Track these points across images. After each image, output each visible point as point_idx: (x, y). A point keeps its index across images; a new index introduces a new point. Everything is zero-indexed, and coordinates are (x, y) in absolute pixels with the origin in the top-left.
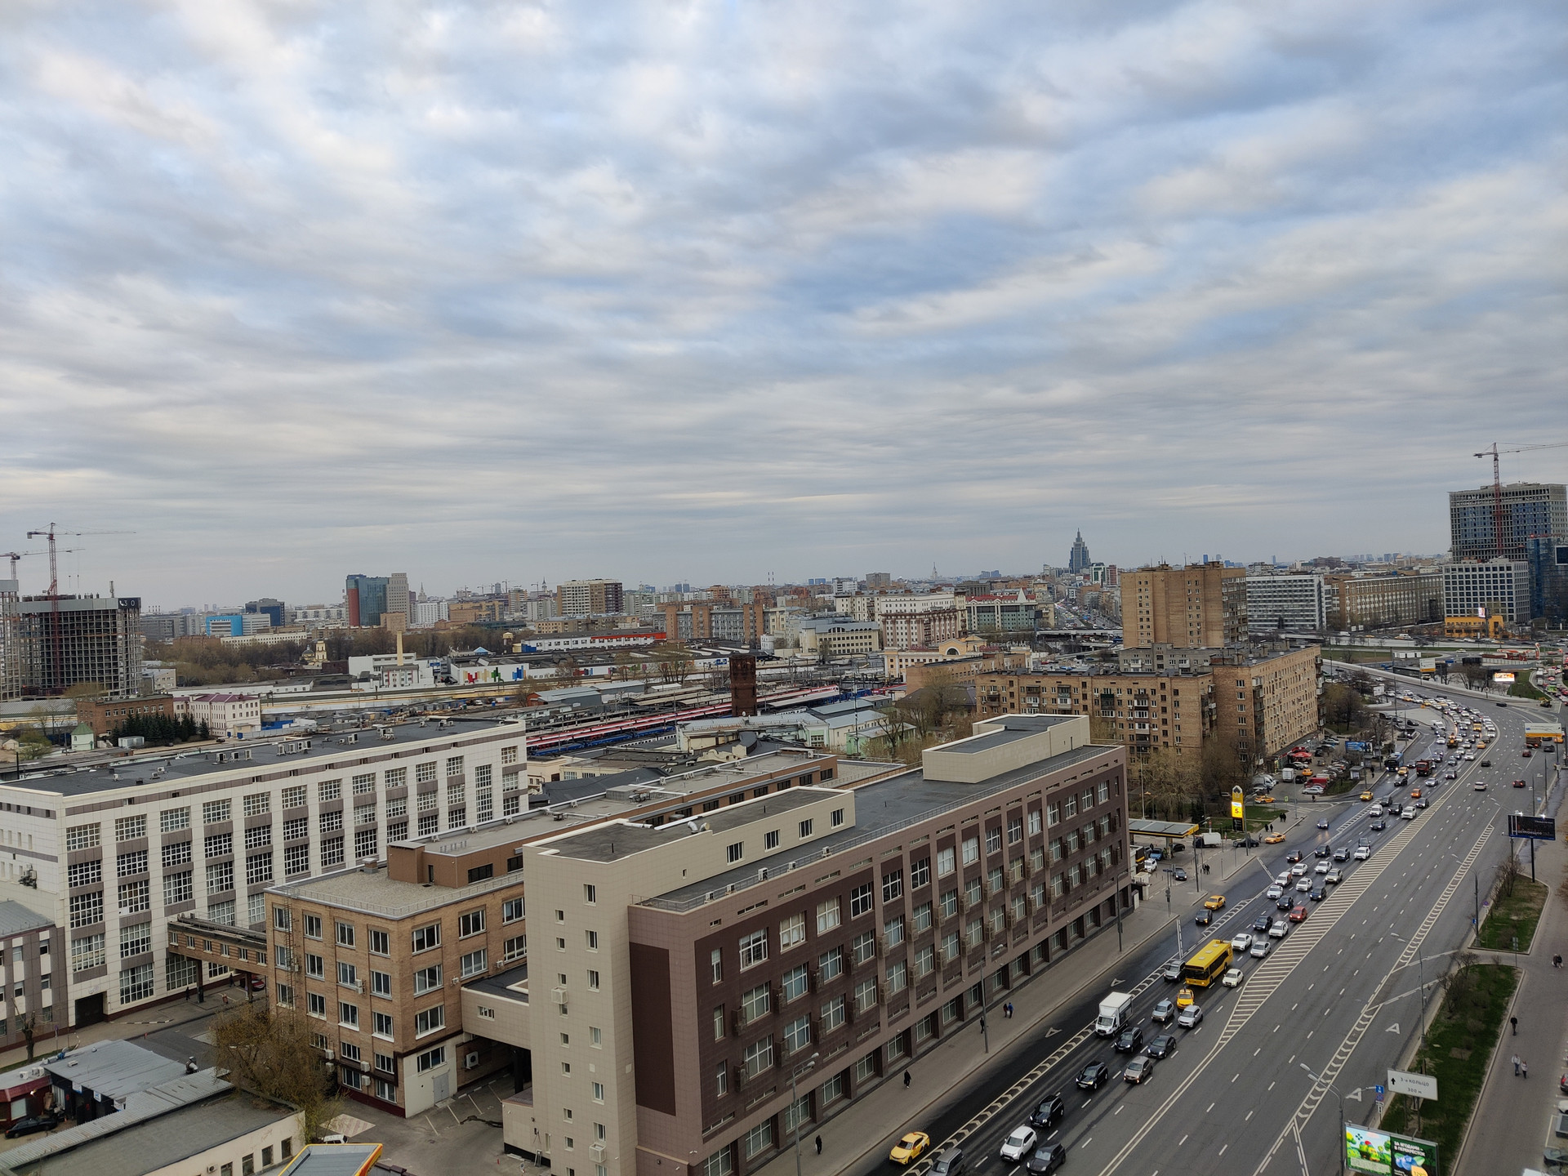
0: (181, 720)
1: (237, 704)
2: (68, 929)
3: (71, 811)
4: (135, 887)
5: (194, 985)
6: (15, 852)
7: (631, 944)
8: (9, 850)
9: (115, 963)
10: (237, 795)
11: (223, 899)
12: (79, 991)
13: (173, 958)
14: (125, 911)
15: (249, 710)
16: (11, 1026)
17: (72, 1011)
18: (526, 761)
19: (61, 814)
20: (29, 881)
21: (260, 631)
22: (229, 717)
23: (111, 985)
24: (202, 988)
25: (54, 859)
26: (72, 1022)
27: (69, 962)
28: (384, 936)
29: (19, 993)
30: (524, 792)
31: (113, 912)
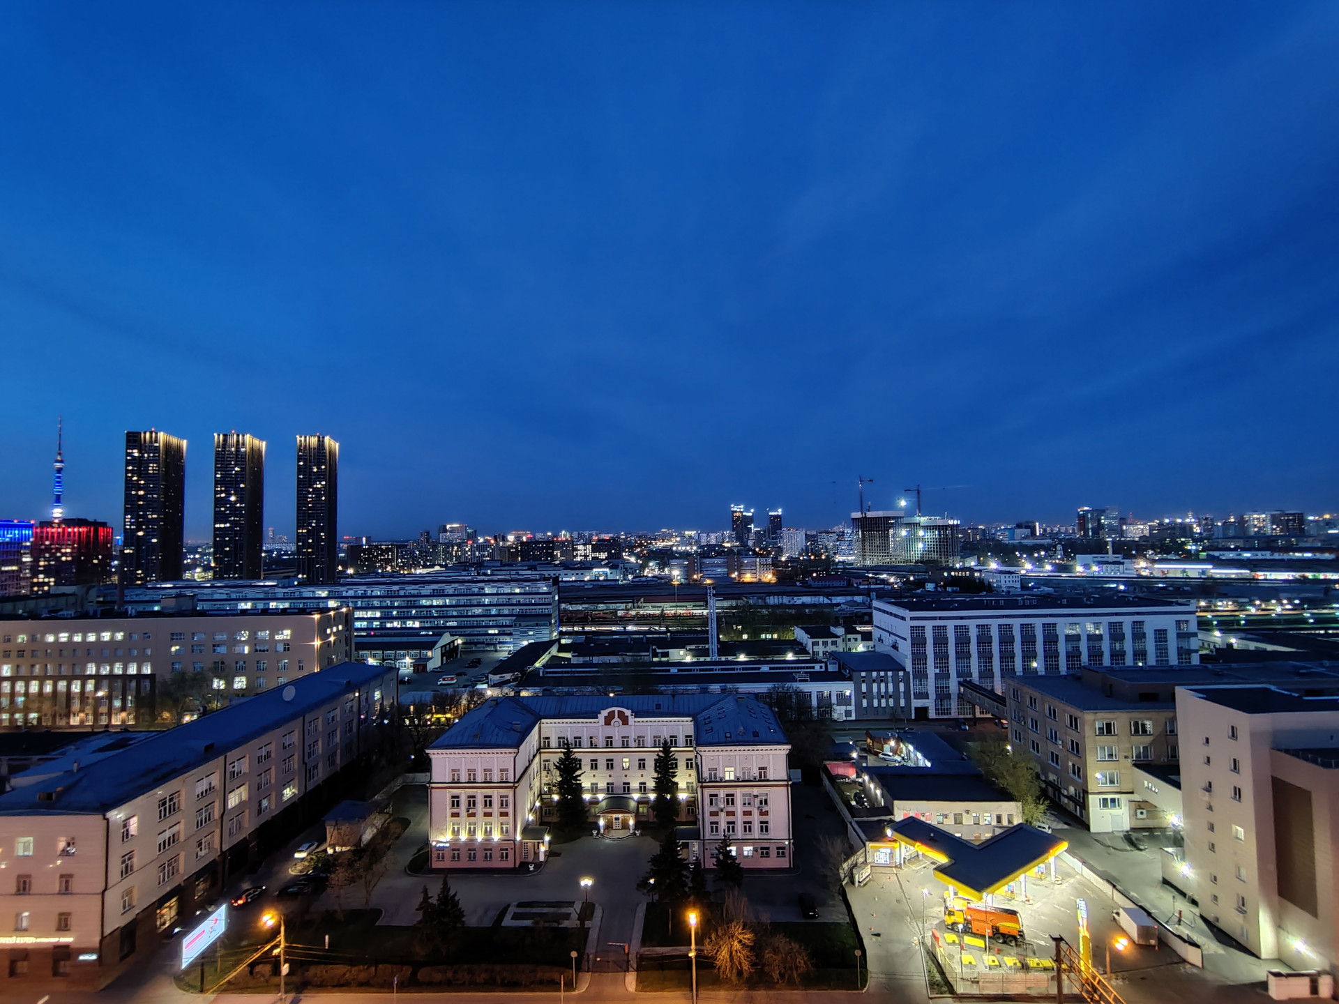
2: (911, 673)
3: (912, 619)
4: (941, 657)
6: (890, 633)
7: (1272, 777)
8: (888, 631)
9: (932, 695)
11: (987, 673)
12: (916, 703)
13: (960, 696)
14: (937, 671)
16: (887, 710)
17: (913, 712)
18: (1196, 631)
19: (908, 619)
20: (895, 647)
21: (1024, 538)
23: (930, 703)
24: (975, 718)
25: (905, 639)
26: (913, 717)
27: (912, 688)
28: (1076, 719)
29: (890, 696)
30: (1197, 651)
31: (931, 670)
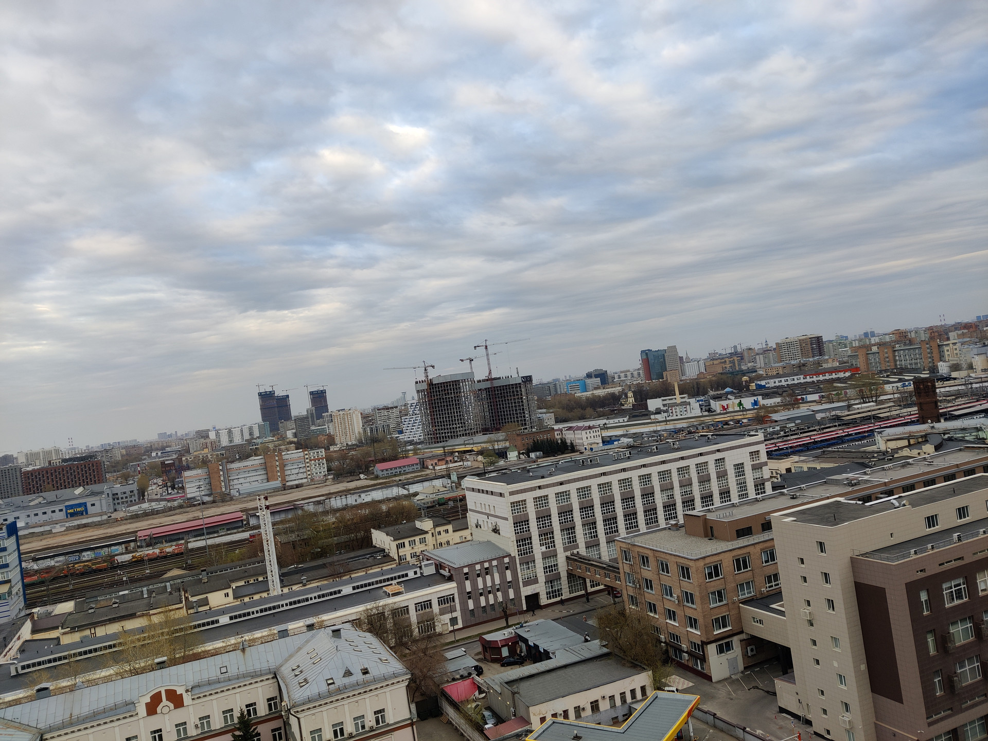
0: (559, 441)
1: (588, 431)
2: (517, 557)
3: (512, 493)
4: (547, 535)
5: (583, 592)
6: (488, 515)
7: (855, 583)
8: (485, 514)
9: (542, 578)
10: (594, 483)
11: (593, 544)
12: (526, 591)
13: (571, 576)
14: (544, 549)
15: (595, 434)
16: (497, 607)
17: (524, 602)
18: (767, 460)
19: (507, 494)
20: (496, 531)
21: (596, 389)
22: (585, 439)
23: (540, 588)
24: (587, 595)
25: (506, 519)
26: (525, 608)
27: (520, 575)
28: (688, 569)
29: (498, 590)
30: (768, 480)
31: (538, 550)
